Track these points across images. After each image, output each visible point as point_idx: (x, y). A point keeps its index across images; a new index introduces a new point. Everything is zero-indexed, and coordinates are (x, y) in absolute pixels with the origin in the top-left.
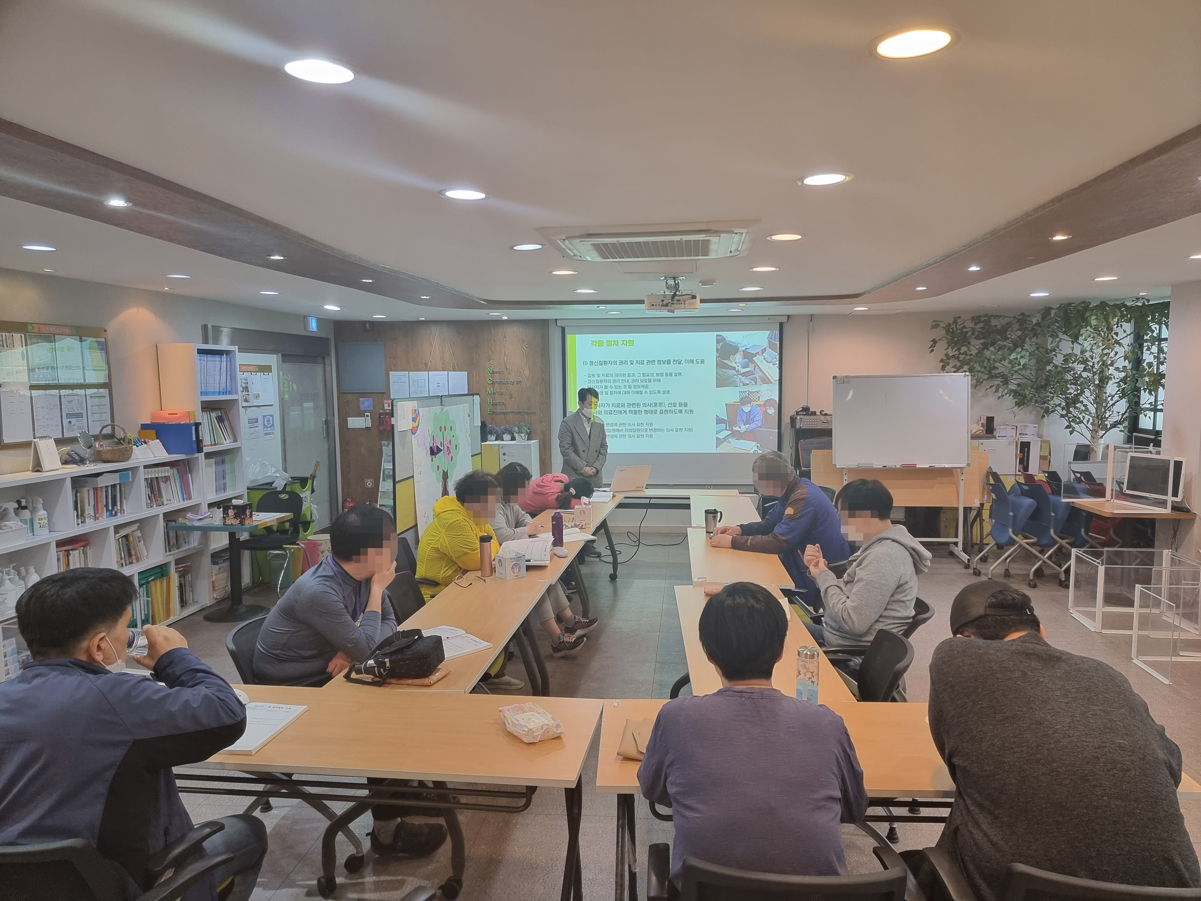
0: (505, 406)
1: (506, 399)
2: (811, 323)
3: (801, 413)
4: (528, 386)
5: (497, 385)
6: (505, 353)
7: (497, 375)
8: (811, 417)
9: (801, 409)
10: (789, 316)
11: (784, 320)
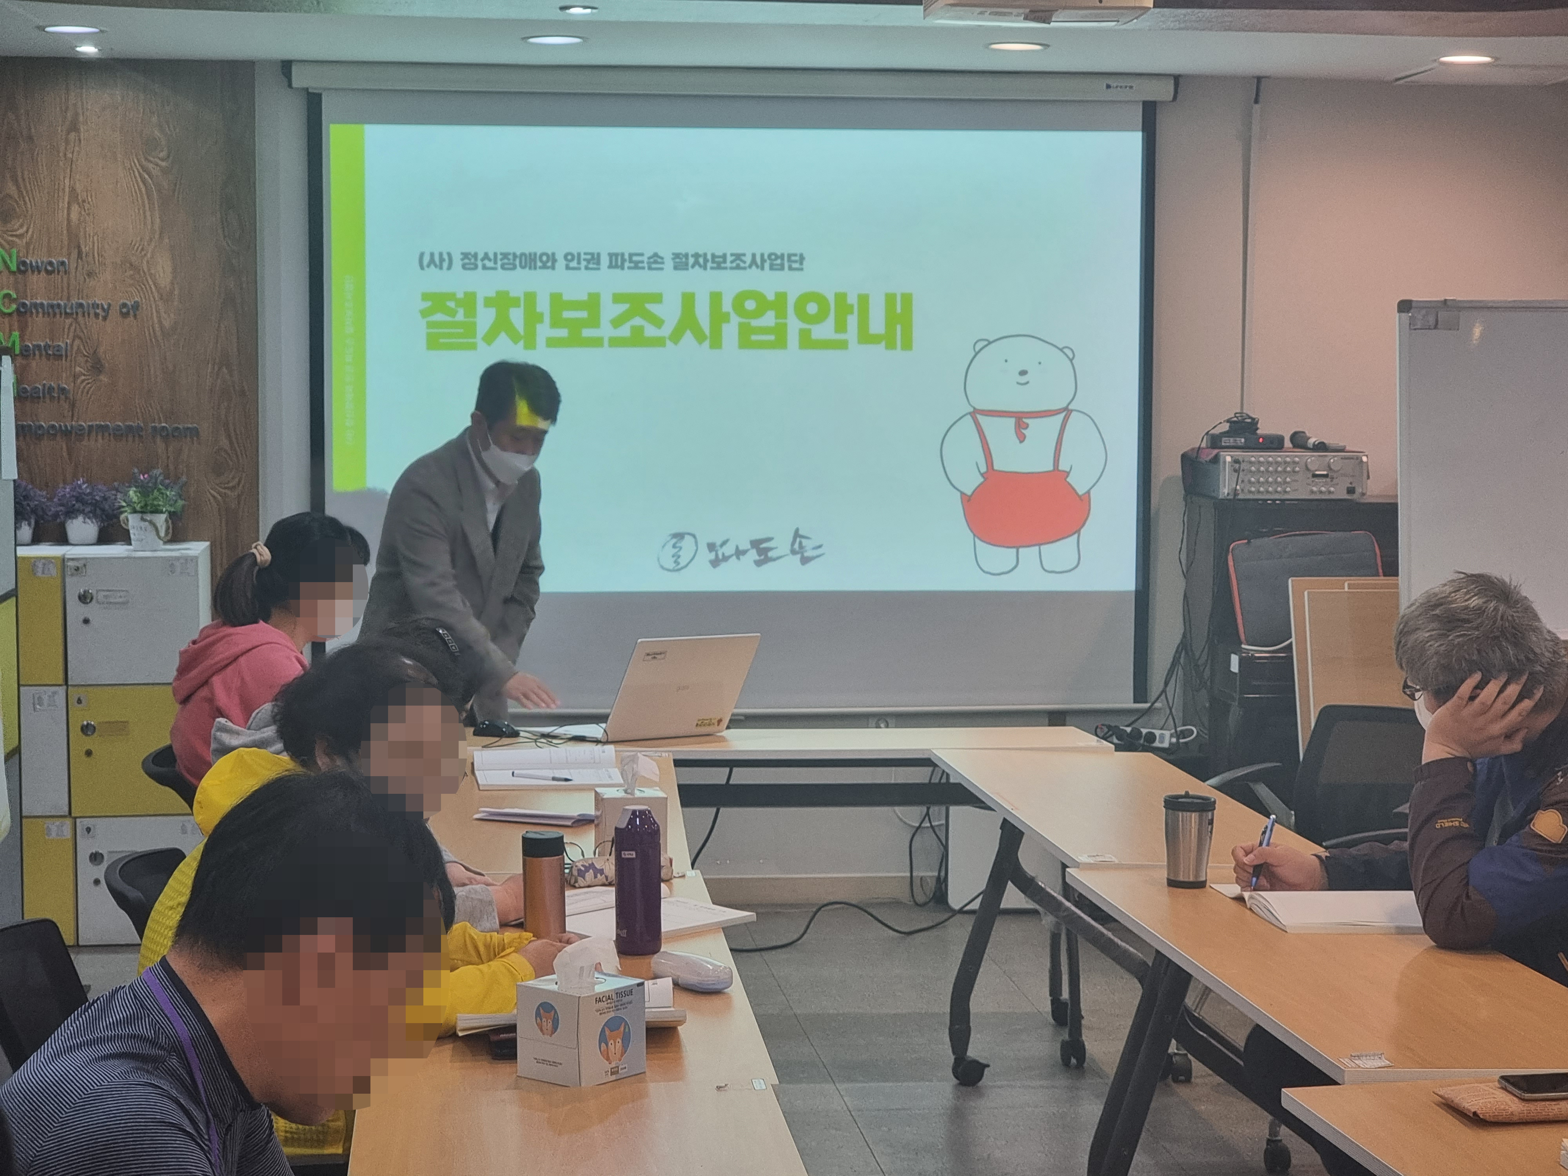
0: (73, 406)
1: (75, 377)
2: (1257, 106)
3: (1231, 441)
4: (167, 324)
5: (38, 321)
6: (73, 190)
7: (36, 281)
8: (1262, 456)
9: (1226, 427)
10: (1177, 79)
11: (1162, 92)
